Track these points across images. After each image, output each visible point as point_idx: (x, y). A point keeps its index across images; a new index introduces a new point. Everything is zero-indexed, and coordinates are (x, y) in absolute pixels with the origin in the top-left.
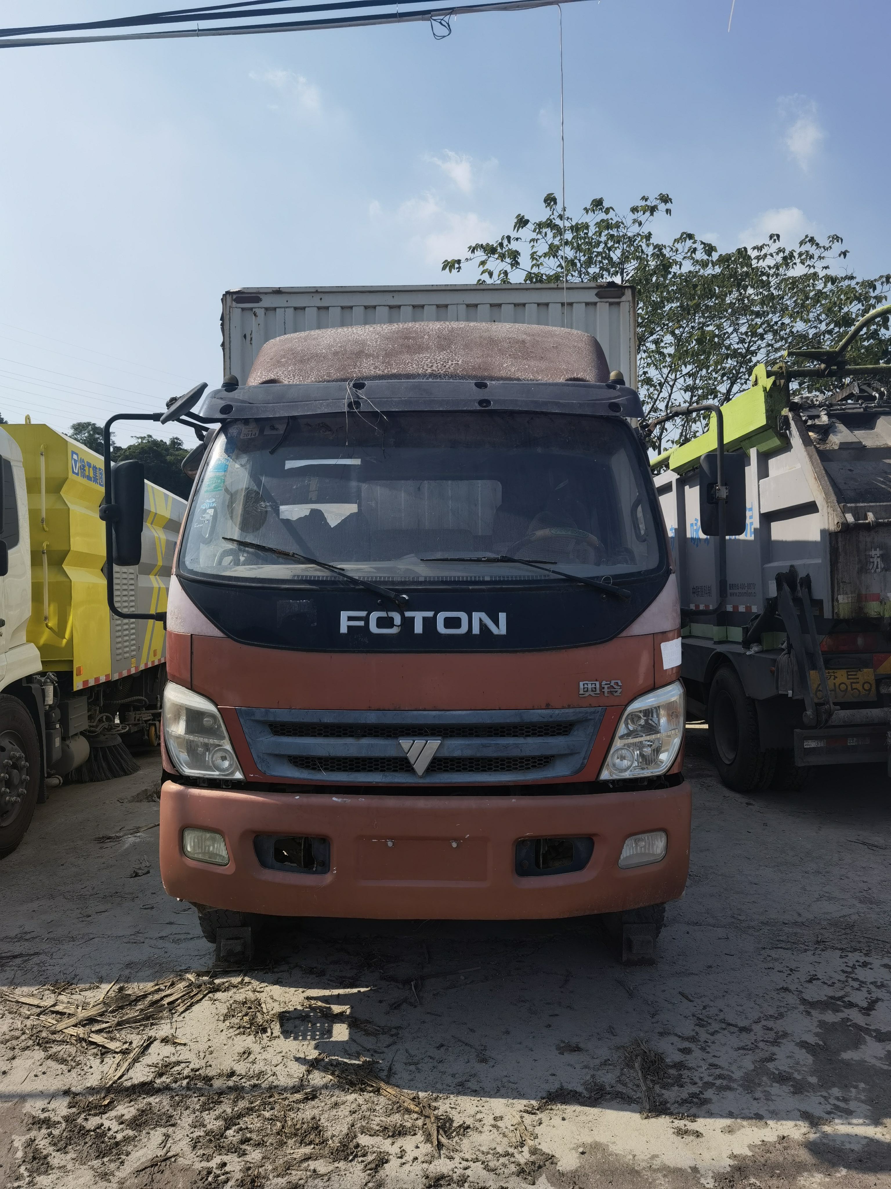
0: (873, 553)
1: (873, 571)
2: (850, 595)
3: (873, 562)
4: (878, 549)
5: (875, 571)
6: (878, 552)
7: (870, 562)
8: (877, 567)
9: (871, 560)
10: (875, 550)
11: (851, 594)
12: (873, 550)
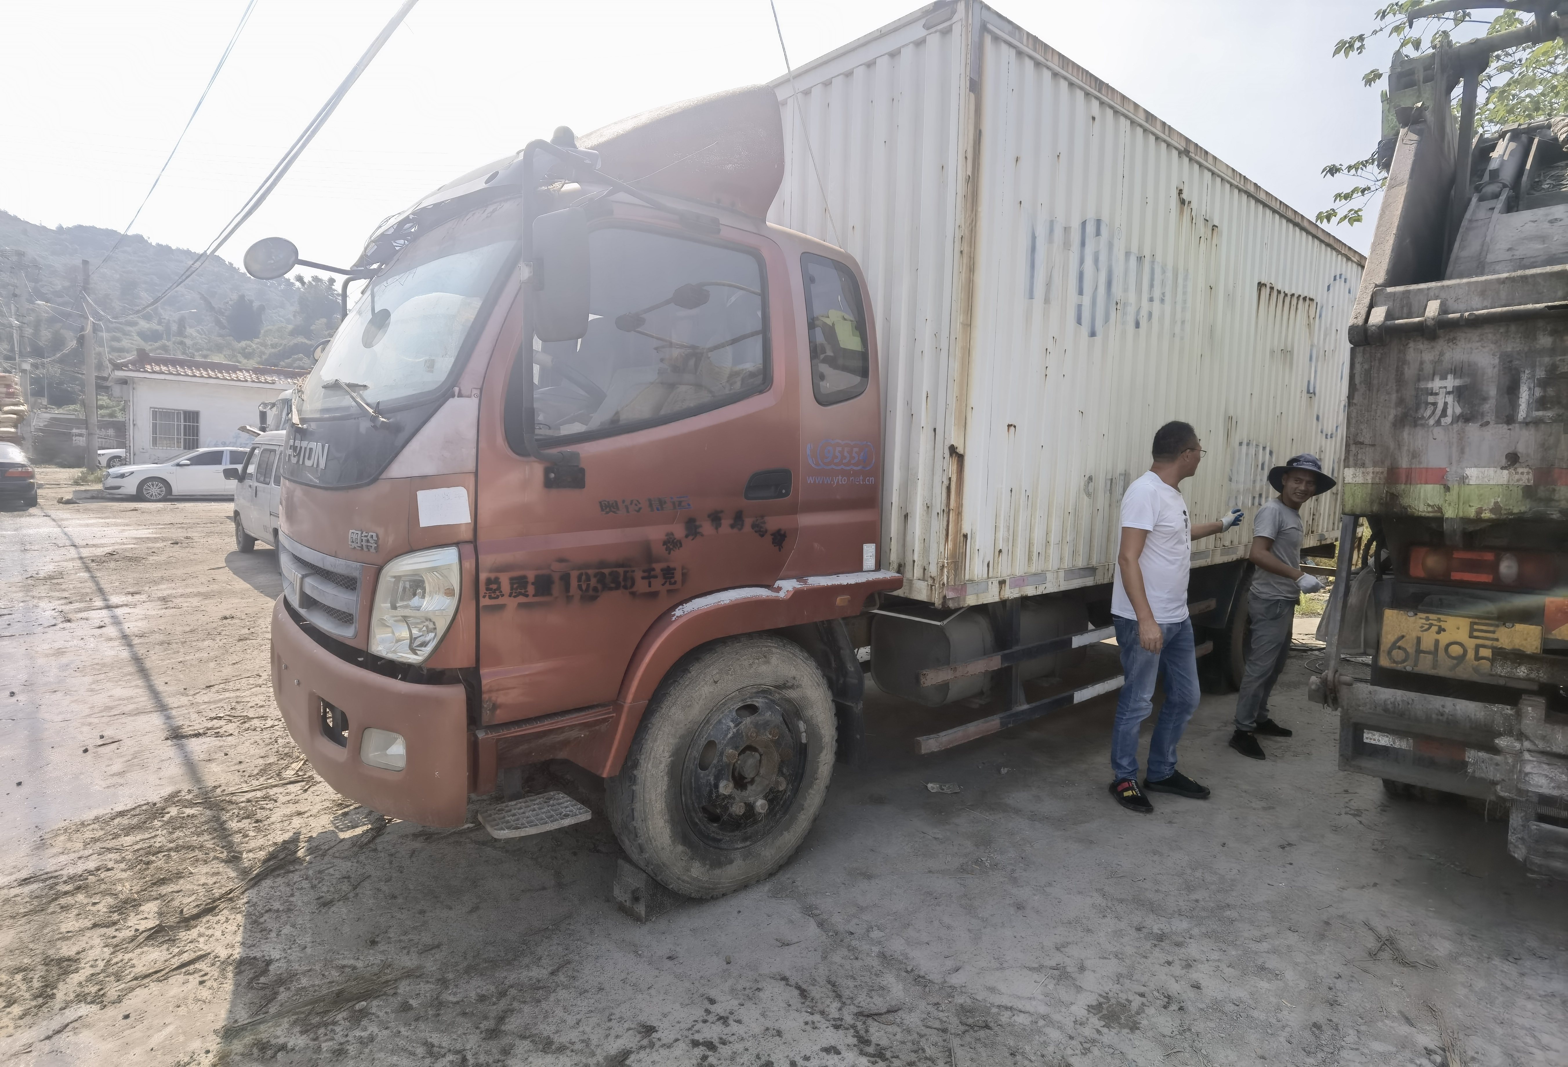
0: (1436, 384)
1: (1432, 422)
2: (1370, 470)
3: (1435, 404)
4: (1450, 377)
5: (1438, 423)
6: (1451, 382)
7: (1427, 404)
8: (1444, 413)
9: (1431, 399)
10: (1444, 377)
11: (1374, 466)
12: (1437, 379)
